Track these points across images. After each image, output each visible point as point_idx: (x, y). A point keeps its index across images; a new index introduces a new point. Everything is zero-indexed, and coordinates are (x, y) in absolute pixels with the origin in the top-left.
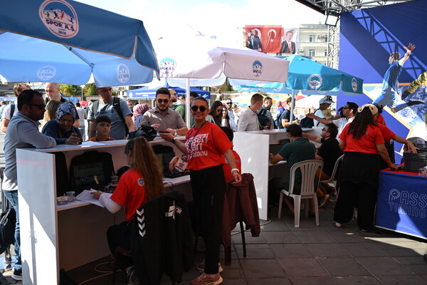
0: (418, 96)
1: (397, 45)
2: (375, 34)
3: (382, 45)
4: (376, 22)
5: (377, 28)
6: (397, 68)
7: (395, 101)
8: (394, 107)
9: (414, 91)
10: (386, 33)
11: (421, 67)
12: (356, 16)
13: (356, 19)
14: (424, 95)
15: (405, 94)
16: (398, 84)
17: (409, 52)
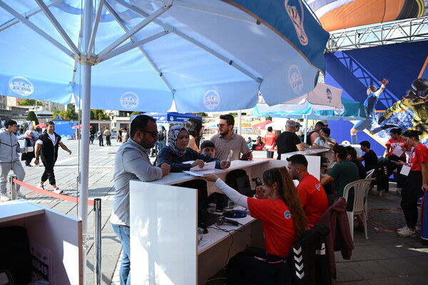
0: (392, 121)
1: (372, 80)
2: (353, 72)
3: (360, 80)
4: (355, 63)
5: (355, 66)
6: (374, 98)
7: (373, 125)
8: (372, 129)
9: (389, 116)
10: (363, 70)
11: (392, 98)
12: (338, 57)
13: (338, 59)
14: (397, 121)
15: (381, 120)
16: (375, 111)
17: (383, 86)
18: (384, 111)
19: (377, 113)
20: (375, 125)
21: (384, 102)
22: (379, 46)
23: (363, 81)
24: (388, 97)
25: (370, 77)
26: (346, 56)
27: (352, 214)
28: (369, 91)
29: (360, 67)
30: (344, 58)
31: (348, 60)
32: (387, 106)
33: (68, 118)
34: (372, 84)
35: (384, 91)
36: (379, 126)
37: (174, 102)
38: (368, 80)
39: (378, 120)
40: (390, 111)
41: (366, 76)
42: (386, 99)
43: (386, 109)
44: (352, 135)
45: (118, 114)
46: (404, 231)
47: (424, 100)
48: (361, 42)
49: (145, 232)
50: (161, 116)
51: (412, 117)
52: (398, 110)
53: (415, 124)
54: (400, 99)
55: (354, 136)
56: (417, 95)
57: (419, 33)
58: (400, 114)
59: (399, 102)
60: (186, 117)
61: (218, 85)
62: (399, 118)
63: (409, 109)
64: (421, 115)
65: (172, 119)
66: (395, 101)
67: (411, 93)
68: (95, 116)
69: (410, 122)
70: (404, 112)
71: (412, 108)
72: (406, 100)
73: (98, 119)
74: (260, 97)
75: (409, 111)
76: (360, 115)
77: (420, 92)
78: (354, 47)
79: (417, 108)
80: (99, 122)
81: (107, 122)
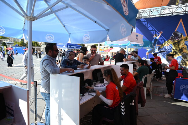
0: (164, 49)
1: (156, 31)
2: (148, 28)
4: (149, 23)
5: (149, 25)
6: (156, 39)
9: (162, 47)
11: (164, 40)
12: (142, 21)
13: (142, 22)
14: (166, 49)
15: (159, 49)
16: (157, 45)
17: (160, 34)
18: (160, 45)
19: (157, 46)
20: (157, 51)
21: (160, 41)
22: (159, 17)
23: (152, 32)
24: (162, 39)
25: (155, 30)
26: (145, 21)
27: (146, 88)
28: (154, 36)
29: (151, 26)
30: (145, 22)
31: (146, 22)
32: (162, 43)
33: (21, 45)
34: (156, 33)
35: (161, 36)
36: (158, 51)
37: (70, 39)
38: (154, 31)
39: (158, 49)
40: (163, 45)
41: (153, 29)
42: (161, 40)
43: (161, 44)
44: (147, 55)
45: (44, 44)
46: (167, 96)
47: (177, 41)
48: (152, 15)
49: (57, 96)
50: (64, 45)
51: (172, 48)
52: (166, 45)
53: (173, 51)
54: (167, 40)
55: (148, 55)
56: (174, 39)
57: (177, 12)
58: (167, 46)
59: (167, 41)
60: (75, 46)
61: (89, 32)
62: (167, 48)
63: (171, 44)
64: (176, 47)
65: (69, 46)
66: (165, 41)
67: (172, 38)
68: (34, 45)
69: (171, 50)
70: (168, 46)
71: (172, 44)
72: (170, 41)
73: (35, 46)
74: (108, 38)
75: (171, 45)
76: (150, 47)
77: (176, 37)
78: (149, 17)
79: (174, 44)
80: (36, 48)
81: (39, 47)
